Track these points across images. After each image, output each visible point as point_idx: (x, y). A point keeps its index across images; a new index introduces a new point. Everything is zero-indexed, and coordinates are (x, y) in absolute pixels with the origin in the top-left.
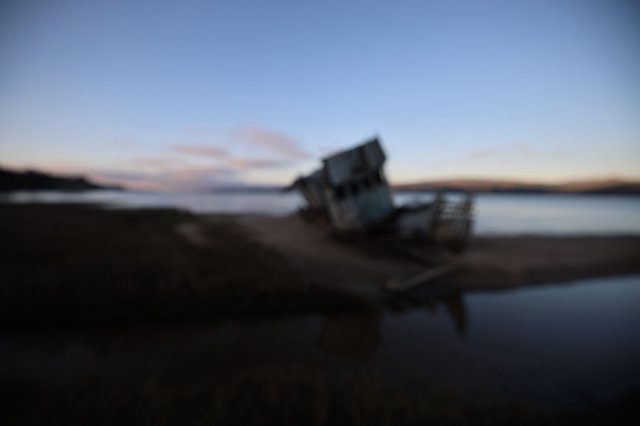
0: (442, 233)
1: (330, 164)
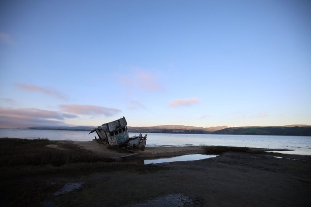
0: (140, 146)
1: (109, 125)
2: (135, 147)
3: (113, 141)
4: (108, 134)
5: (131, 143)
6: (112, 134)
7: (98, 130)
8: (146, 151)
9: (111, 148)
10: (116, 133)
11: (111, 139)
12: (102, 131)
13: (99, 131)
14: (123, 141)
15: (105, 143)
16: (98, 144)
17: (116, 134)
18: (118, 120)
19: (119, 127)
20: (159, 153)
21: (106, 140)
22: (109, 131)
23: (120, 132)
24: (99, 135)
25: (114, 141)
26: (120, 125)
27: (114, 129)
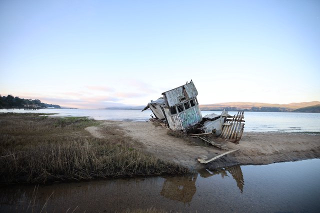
1: (167, 95)
2: (215, 135)
3: (176, 122)
4: (167, 111)
5: (209, 127)
6: (173, 111)
7: (153, 105)
8: (243, 145)
9: (173, 134)
10: (181, 109)
11: (173, 120)
12: (158, 107)
13: (154, 107)
14: (193, 122)
15: (163, 125)
16: (154, 126)
17: (180, 111)
18: (183, 87)
19: (184, 99)
20: (276, 153)
21: (164, 121)
22: (168, 107)
23: (187, 107)
24: (155, 112)
25: (178, 123)
26: (185, 94)
27: (177, 102)
